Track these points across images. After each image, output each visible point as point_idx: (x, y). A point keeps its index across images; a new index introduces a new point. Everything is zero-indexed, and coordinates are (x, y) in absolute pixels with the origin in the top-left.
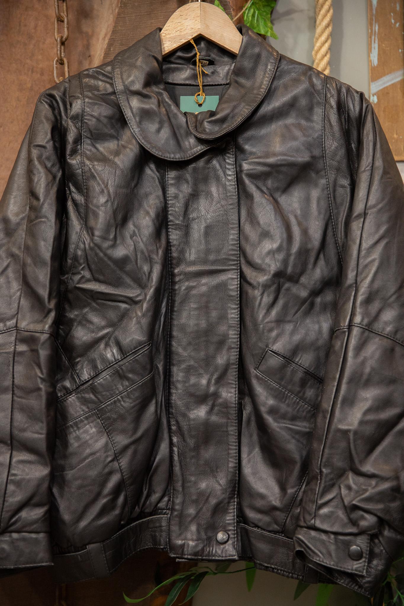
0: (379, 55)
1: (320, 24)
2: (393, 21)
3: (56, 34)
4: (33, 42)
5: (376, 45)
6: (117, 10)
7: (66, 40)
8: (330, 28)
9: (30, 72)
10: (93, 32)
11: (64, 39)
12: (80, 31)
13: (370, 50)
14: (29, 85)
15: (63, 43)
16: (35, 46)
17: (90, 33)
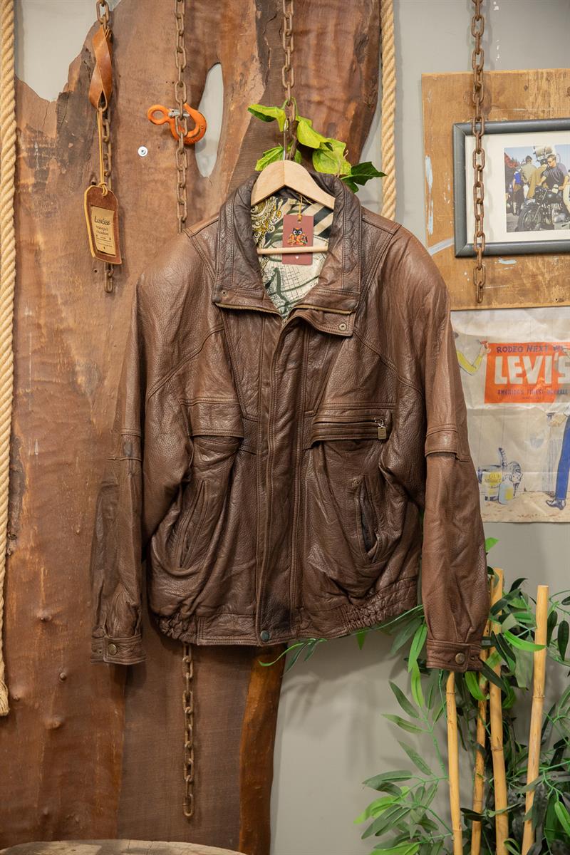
0: (434, 225)
1: (386, 202)
2: (445, 199)
3: (178, 214)
4: (158, 217)
5: (432, 218)
6: (225, 195)
7: (186, 219)
8: (394, 206)
9: (155, 241)
10: (205, 208)
11: (184, 219)
12: (195, 208)
13: (427, 222)
14: (154, 252)
15: (183, 222)
16: (158, 220)
17: (203, 209)
